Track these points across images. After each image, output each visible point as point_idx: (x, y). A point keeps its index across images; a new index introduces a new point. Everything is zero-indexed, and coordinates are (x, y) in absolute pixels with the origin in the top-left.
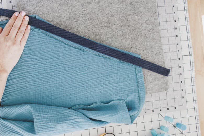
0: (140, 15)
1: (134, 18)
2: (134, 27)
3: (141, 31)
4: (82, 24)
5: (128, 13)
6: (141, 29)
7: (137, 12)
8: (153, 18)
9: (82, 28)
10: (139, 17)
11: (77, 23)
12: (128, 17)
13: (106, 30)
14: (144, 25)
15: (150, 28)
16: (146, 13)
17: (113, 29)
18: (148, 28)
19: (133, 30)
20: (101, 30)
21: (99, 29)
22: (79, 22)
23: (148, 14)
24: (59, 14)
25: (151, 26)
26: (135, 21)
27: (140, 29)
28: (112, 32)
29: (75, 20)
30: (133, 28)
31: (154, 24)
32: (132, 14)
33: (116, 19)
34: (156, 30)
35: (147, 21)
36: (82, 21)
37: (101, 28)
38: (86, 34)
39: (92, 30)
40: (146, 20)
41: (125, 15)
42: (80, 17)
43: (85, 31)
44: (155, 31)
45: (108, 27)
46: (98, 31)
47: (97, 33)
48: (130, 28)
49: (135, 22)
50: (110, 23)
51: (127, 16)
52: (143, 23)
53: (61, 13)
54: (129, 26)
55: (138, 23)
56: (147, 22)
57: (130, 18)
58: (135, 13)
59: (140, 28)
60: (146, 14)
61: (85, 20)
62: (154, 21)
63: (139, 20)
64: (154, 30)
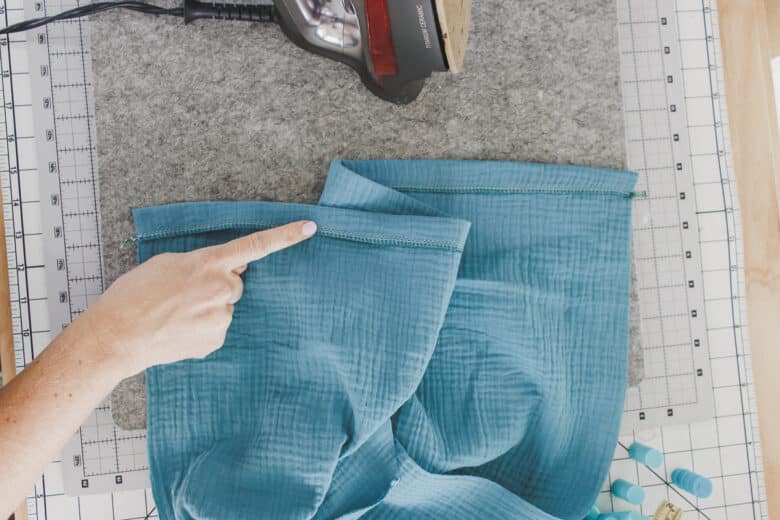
0: (557, 89)
1: (531, 98)
2: (530, 130)
3: (557, 148)
4: (332, 105)
5: (513, 79)
6: (557, 143)
7: (546, 77)
8: (606, 103)
9: (331, 117)
10: (553, 93)
11: (314, 99)
12: (510, 92)
13: (423, 134)
14: (569, 127)
15: (592, 142)
16: (578, 84)
17: (449, 132)
18: (582, 138)
19: (526, 143)
20: (404, 132)
21: (397, 127)
22: (322, 93)
23: (588, 86)
24: (250, 59)
25: (596, 133)
26: (535, 108)
27: (551, 141)
28: (444, 145)
29: (308, 87)
30: (527, 136)
31: (608, 128)
32: (526, 80)
33: (462, 96)
34: (613, 150)
35: (579, 112)
36: (333, 93)
37: (406, 127)
38: (345, 144)
39: (370, 127)
40: (575, 107)
41: (500, 84)
42: (327, 76)
43: (340, 131)
44: (609, 153)
45: (430, 124)
46: (393, 135)
47: (388, 143)
48: (513, 136)
49: (534, 115)
50: (441, 108)
51: (505, 89)
52: (563, 119)
53: (257, 56)
54: (509, 127)
55: (545, 117)
56: (582, 115)
57: (516, 96)
58: (538, 80)
59: (554, 136)
60: (578, 88)
61: (345, 88)
62: (609, 117)
63: (550, 104)
64: (604, 148)
